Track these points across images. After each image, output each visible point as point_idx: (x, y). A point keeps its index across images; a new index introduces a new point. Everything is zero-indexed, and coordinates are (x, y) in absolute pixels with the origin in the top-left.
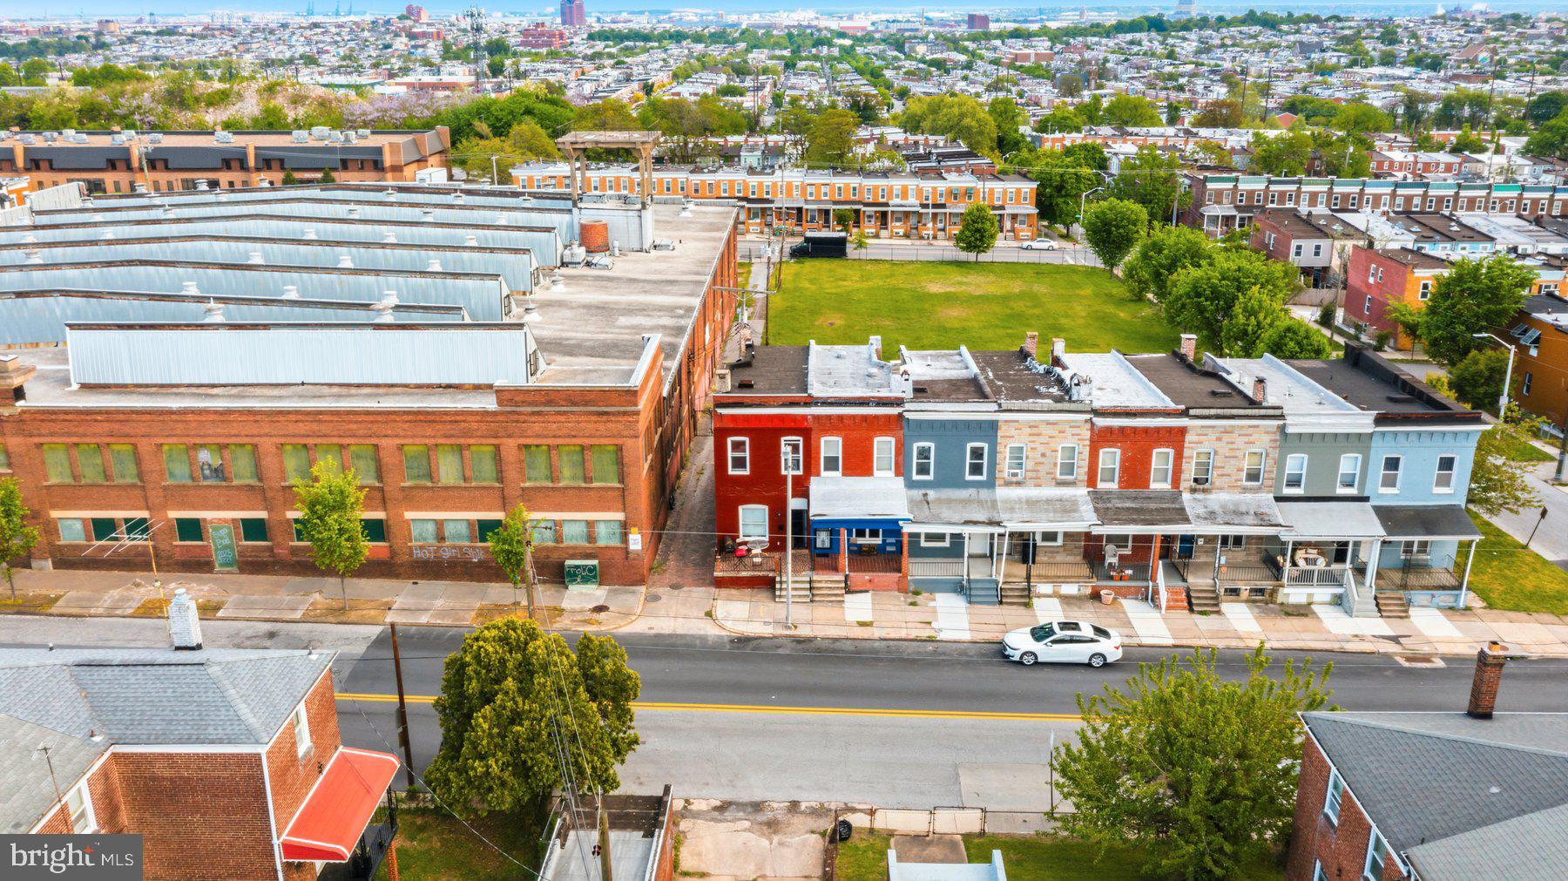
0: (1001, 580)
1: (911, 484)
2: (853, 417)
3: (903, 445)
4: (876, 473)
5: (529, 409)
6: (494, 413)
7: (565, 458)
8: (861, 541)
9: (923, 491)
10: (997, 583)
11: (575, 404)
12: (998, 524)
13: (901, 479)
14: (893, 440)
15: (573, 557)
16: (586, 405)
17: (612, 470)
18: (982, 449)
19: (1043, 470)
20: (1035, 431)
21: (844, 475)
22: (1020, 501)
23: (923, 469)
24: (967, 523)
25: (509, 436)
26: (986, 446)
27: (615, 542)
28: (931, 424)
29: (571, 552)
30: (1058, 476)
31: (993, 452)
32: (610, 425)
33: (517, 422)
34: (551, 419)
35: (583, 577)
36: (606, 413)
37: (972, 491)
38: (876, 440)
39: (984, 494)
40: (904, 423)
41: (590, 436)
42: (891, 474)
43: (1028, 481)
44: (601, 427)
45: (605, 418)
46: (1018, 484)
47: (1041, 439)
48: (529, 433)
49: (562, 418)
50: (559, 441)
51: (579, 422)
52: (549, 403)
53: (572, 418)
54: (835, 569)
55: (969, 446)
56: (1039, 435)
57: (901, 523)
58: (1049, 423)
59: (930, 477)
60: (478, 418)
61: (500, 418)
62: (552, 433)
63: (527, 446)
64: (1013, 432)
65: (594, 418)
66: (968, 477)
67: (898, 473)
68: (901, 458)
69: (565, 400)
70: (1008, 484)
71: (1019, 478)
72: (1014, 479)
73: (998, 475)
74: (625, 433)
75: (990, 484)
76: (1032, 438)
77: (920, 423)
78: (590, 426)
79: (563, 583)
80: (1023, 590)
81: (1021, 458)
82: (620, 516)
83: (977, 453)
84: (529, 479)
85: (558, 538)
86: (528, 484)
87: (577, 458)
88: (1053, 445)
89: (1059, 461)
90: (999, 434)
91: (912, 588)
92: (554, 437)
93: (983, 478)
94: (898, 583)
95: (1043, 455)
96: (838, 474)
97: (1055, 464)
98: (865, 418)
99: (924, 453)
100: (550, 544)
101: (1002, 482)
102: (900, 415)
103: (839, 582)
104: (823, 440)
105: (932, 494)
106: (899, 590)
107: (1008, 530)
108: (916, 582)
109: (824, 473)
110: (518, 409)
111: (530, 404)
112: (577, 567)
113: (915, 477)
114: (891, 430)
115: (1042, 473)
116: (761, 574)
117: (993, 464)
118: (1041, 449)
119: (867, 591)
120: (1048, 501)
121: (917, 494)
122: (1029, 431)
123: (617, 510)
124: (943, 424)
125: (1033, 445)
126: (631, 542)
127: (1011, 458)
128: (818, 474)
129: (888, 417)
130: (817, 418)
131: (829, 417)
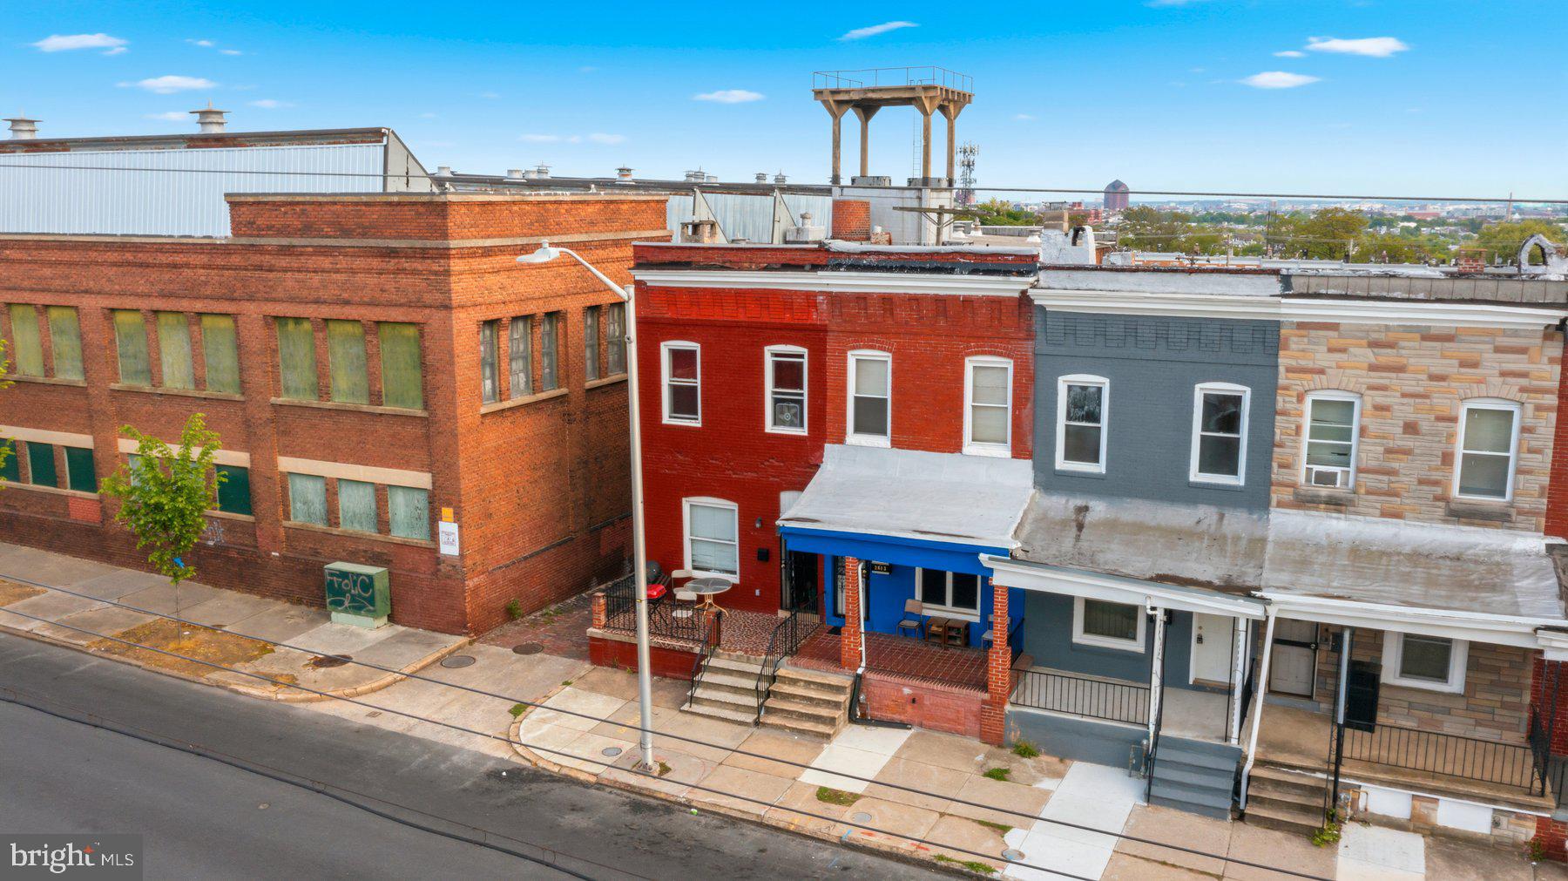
0: (1252, 751)
1: (1049, 480)
2: (915, 300)
3: (1032, 379)
4: (969, 447)
5: (275, 241)
6: (224, 249)
7: (339, 350)
8: (932, 611)
9: (1080, 502)
10: (1240, 757)
11: (346, 233)
12: (1247, 593)
13: (1026, 466)
14: (1009, 364)
15: (352, 557)
16: (364, 235)
17: (412, 377)
18: (1237, 400)
19: (1408, 472)
20: (1387, 356)
21: (896, 444)
22: (1333, 548)
23: (1083, 446)
24: (1161, 579)
25: (251, 299)
26: (1246, 393)
27: (419, 537)
28: (1101, 323)
29: (351, 546)
30: (1455, 492)
31: (1266, 411)
32: (404, 280)
33: (260, 268)
34: (312, 262)
35: (354, 599)
36: (392, 253)
37: (1206, 513)
38: (970, 364)
39: (1238, 522)
40: (1037, 325)
41: (373, 304)
42: (1004, 451)
43: (1364, 500)
44: (388, 282)
45: (392, 264)
46: (1337, 504)
47: (1409, 383)
48: (280, 294)
49: (326, 263)
50: (325, 311)
51: (353, 272)
52: (307, 230)
53: (343, 262)
54: (834, 658)
55: (1201, 391)
56: (1400, 369)
57: (983, 557)
58: (1427, 335)
59: (1100, 468)
60: (204, 259)
61: (236, 260)
62: (314, 295)
63: (280, 319)
64: (1323, 358)
65: (375, 263)
66: (1196, 475)
67: (1019, 452)
68: (1026, 412)
69: (330, 224)
70: (1304, 502)
71: (1338, 489)
72: (1324, 491)
73: (1277, 474)
74: (428, 298)
75: (1257, 498)
76: (1377, 378)
77: (1073, 322)
78: (372, 280)
79: (324, 606)
80: (1315, 791)
81: (1347, 435)
82: (423, 480)
83: (1223, 413)
84: (287, 390)
85: (332, 516)
86: (282, 400)
87: (357, 349)
88: (1441, 402)
89: (1459, 450)
90: (1284, 361)
91: (1014, 736)
92: (317, 302)
93: (1239, 480)
94: (981, 716)
95: (1411, 428)
96: (883, 442)
97: (1447, 459)
98: (941, 303)
99: (1084, 404)
100: (320, 526)
101: (1287, 494)
102: (1024, 299)
103: (838, 689)
104: (852, 358)
105: (1099, 509)
106: (985, 737)
107: (1273, 613)
108: (1026, 721)
109: (852, 438)
110: (262, 241)
111: (280, 232)
112: (344, 575)
113: (1061, 463)
114: (1006, 338)
115: (1407, 480)
116: (677, 644)
117: (1265, 446)
118: (1406, 410)
119: (903, 725)
120: (1419, 556)
121: (1061, 505)
122: (1369, 356)
123: (422, 468)
124: (1132, 326)
125: (1379, 398)
126: (442, 538)
127: (1315, 433)
128: (840, 439)
129: (995, 303)
130: (836, 299)
131: (862, 299)
